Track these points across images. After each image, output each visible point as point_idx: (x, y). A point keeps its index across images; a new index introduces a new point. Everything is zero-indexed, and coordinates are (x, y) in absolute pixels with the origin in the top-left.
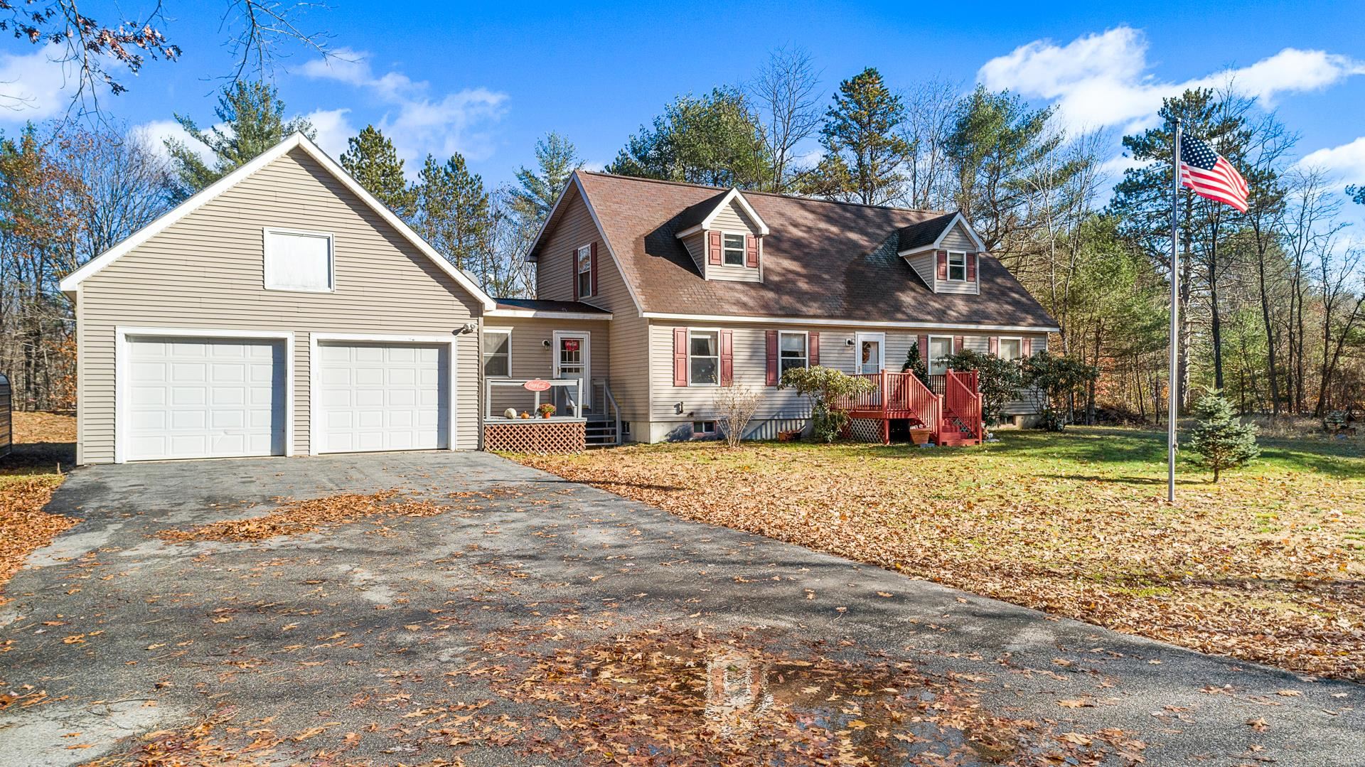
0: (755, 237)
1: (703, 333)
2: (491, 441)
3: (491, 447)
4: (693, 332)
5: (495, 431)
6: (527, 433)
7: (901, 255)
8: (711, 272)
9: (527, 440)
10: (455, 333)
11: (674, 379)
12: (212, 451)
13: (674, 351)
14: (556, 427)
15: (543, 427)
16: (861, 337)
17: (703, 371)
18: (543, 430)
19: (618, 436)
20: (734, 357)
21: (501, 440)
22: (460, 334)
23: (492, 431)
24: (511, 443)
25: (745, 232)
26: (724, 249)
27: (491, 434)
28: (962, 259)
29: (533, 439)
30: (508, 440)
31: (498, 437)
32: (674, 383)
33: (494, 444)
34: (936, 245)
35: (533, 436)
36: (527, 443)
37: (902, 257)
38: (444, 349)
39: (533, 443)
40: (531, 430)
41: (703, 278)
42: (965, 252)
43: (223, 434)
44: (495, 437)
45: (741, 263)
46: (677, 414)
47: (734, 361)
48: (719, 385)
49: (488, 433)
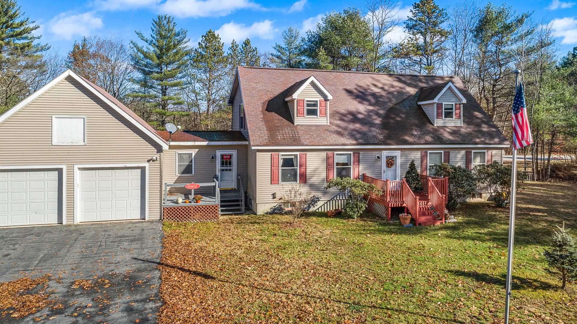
0: (325, 100)
1: (289, 155)
2: (167, 215)
3: (167, 218)
4: (282, 155)
5: (169, 210)
6: (187, 211)
7: (419, 103)
8: (299, 121)
9: (187, 214)
10: (149, 161)
11: (271, 180)
12: (30, 222)
13: (271, 166)
14: (203, 207)
15: (196, 207)
16: (385, 154)
17: (289, 175)
18: (196, 209)
19: (243, 208)
20: (307, 167)
21: (173, 215)
22: (151, 162)
23: (167, 210)
24: (178, 216)
25: (318, 98)
26: (306, 108)
27: (167, 212)
28: (453, 107)
29: (190, 214)
30: (176, 215)
31: (171, 213)
32: (271, 182)
33: (169, 217)
34: (436, 100)
35: (190, 212)
36: (187, 216)
37: (420, 105)
38: (143, 169)
39: (190, 216)
40: (189, 209)
41: (293, 123)
42: (454, 103)
43: (34, 213)
44: (169, 213)
45: (317, 115)
46: (273, 199)
47: (307, 169)
48: (298, 182)
49: (166, 212)
